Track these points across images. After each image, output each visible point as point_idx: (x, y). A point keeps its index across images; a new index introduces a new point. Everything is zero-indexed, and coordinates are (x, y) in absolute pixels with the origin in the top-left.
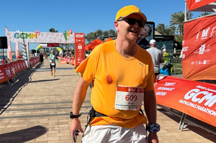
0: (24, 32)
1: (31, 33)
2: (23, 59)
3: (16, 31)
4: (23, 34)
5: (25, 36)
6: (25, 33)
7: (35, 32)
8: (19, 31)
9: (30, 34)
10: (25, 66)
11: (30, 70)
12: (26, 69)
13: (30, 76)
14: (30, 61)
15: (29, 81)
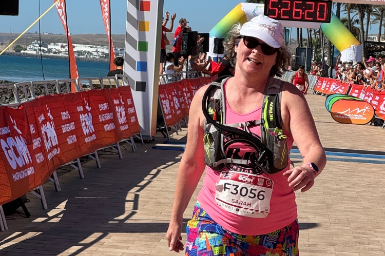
2: (123, 84)
10: (124, 124)
11: (153, 148)
12: (132, 139)
13: (139, 188)
14: (160, 93)
15: (122, 217)
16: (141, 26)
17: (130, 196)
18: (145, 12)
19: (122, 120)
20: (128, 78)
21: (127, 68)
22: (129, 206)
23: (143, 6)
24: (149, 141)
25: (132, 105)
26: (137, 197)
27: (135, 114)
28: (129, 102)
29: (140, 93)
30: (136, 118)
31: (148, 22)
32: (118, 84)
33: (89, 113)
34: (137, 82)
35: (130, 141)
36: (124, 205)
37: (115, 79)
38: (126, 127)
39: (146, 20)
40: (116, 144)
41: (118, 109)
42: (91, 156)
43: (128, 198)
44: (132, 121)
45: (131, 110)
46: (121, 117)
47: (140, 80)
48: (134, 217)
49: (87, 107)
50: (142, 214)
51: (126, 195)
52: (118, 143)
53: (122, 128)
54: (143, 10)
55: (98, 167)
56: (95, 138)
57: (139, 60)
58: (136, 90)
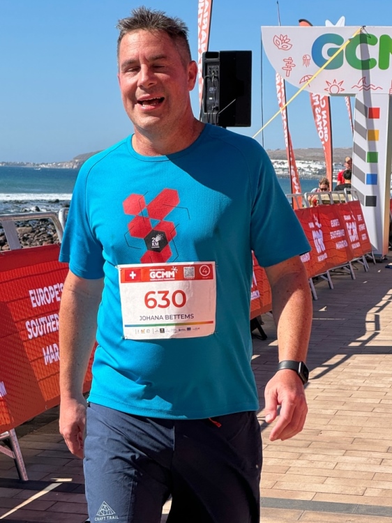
0: (369, 30)
2: (351, 198)
3: (328, 23)
4: (363, 39)
5: (374, 52)
6: (376, 31)
8: (341, 22)
10: (356, 242)
11: (386, 267)
12: (364, 258)
13: (378, 308)
15: (364, 338)
16: (371, 136)
17: (370, 316)
18: (375, 120)
19: (353, 238)
20: (356, 193)
21: (355, 182)
22: (370, 327)
23: (372, 113)
24: (382, 261)
25: (363, 222)
26: (377, 318)
27: (365, 231)
28: (359, 219)
29: (371, 208)
30: (367, 236)
31: (378, 131)
32: (347, 198)
33: (320, 230)
34: (367, 197)
35: (362, 260)
36: (365, 326)
37: (344, 194)
38: (358, 245)
39: (376, 129)
40: (348, 263)
41: (349, 226)
42: (322, 277)
43: (367, 319)
44: (364, 238)
45: (362, 227)
46: (352, 234)
47: (370, 194)
48: (377, 338)
49: (317, 224)
50: (385, 335)
51: (365, 316)
52: (350, 262)
53: (354, 246)
54: (372, 118)
55: (330, 288)
56: (326, 257)
57: (369, 173)
58: (367, 205)
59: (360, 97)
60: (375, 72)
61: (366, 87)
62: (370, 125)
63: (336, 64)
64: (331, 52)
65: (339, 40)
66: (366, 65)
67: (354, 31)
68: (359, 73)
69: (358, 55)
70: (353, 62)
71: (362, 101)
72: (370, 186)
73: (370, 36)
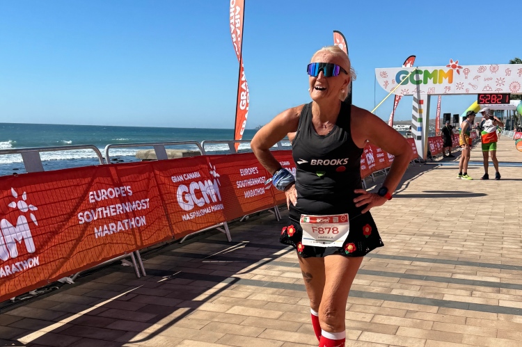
0: (420, 68)
1: (438, 68)
3: (403, 66)
4: (417, 72)
5: (421, 77)
6: (422, 69)
7: (449, 66)
8: (408, 66)
9: (435, 71)
11: (424, 164)
14: (429, 141)
15: (399, 191)
16: (420, 112)
17: (406, 183)
18: (422, 105)
20: (413, 135)
23: (420, 102)
24: (423, 162)
25: (415, 146)
27: (416, 150)
29: (419, 141)
30: (417, 152)
31: (423, 109)
34: (418, 136)
44: (415, 153)
47: (420, 135)
54: (420, 104)
57: (419, 126)
58: (417, 139)
59: (416, 96)
60: (422, 85)
61: (418, 92)
62: (420, 107)
63: (405, 83)
64: (403, 78)
65: (407, 73)
66: (418, 83)
67: (414, 69)
68: (415, 86)
69: (415, 79)
70: (413, 82)
71: (416, 97)
72: (420, 132)
73: (420, 71)
